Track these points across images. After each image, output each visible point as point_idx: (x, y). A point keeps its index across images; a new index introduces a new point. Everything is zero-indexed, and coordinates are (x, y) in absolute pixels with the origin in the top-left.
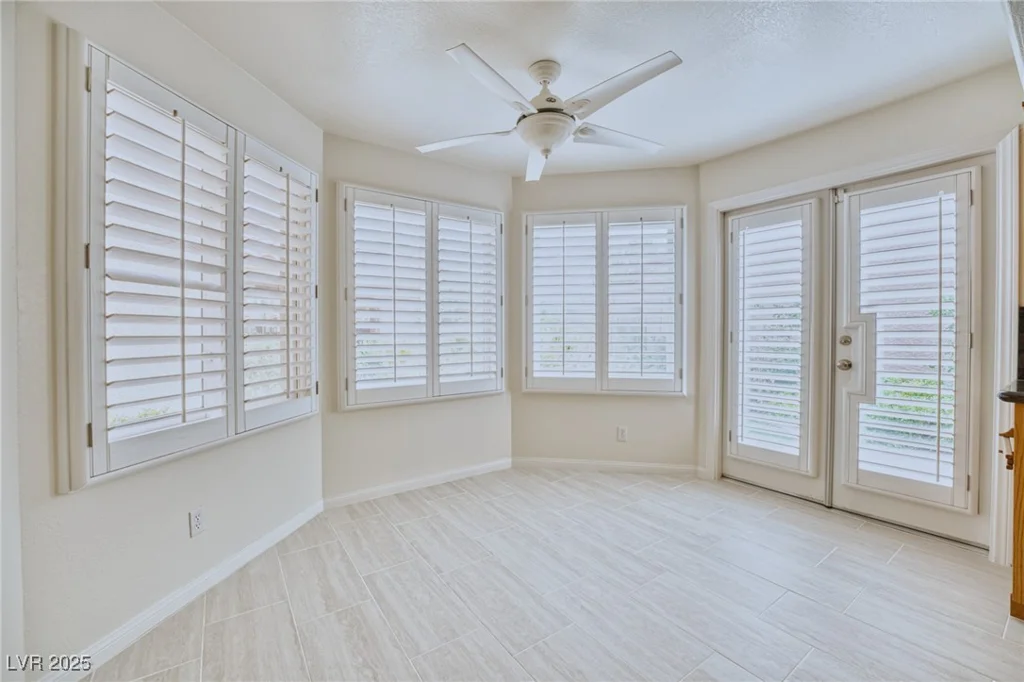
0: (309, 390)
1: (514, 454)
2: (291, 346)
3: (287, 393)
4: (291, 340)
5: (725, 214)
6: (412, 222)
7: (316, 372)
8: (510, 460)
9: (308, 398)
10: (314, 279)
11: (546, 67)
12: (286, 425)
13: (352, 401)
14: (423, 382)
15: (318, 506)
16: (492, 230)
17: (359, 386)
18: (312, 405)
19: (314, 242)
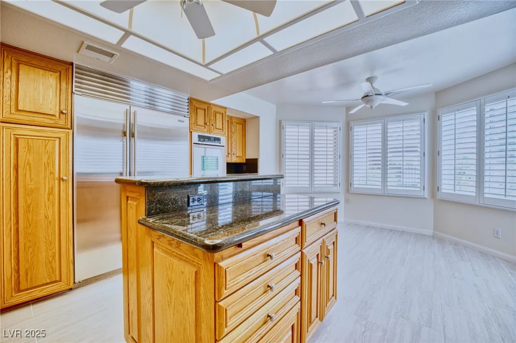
0: (337, 184)
1: (434, 230)
7: (339, 180)
8: (432, 231)
10: (339, 153)
13: (352, 190)
17: (355, 186)
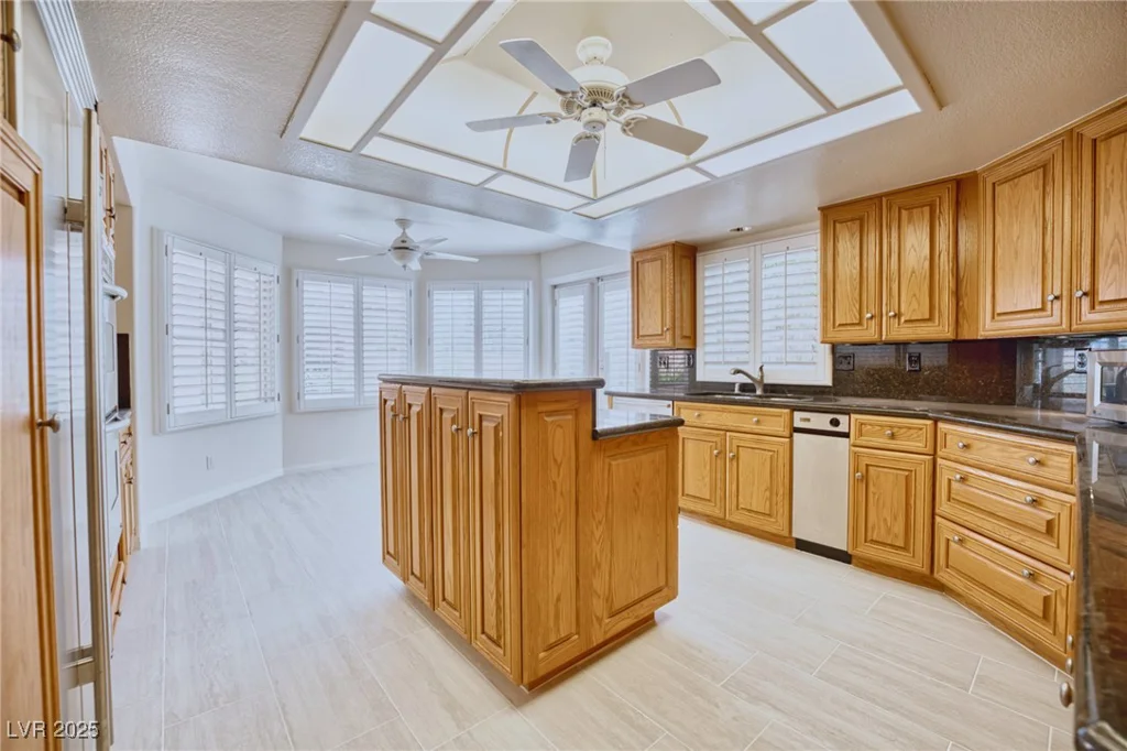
0: (273, 398)
2: (262, 363)
3: (259, 399)
4: (262, 368)
5: (555, 287)
6: (345, 291)
7: (278, 388)
9: (273, 403)
10: (277, 331)
11: (403, 223)
12: (258, 418)
13: (302, 407)
14: (353, 395)
15: (280, 472)
16: (403, 294)
17: (307, 397)
18: (275, 407)
19: (277, 308)
